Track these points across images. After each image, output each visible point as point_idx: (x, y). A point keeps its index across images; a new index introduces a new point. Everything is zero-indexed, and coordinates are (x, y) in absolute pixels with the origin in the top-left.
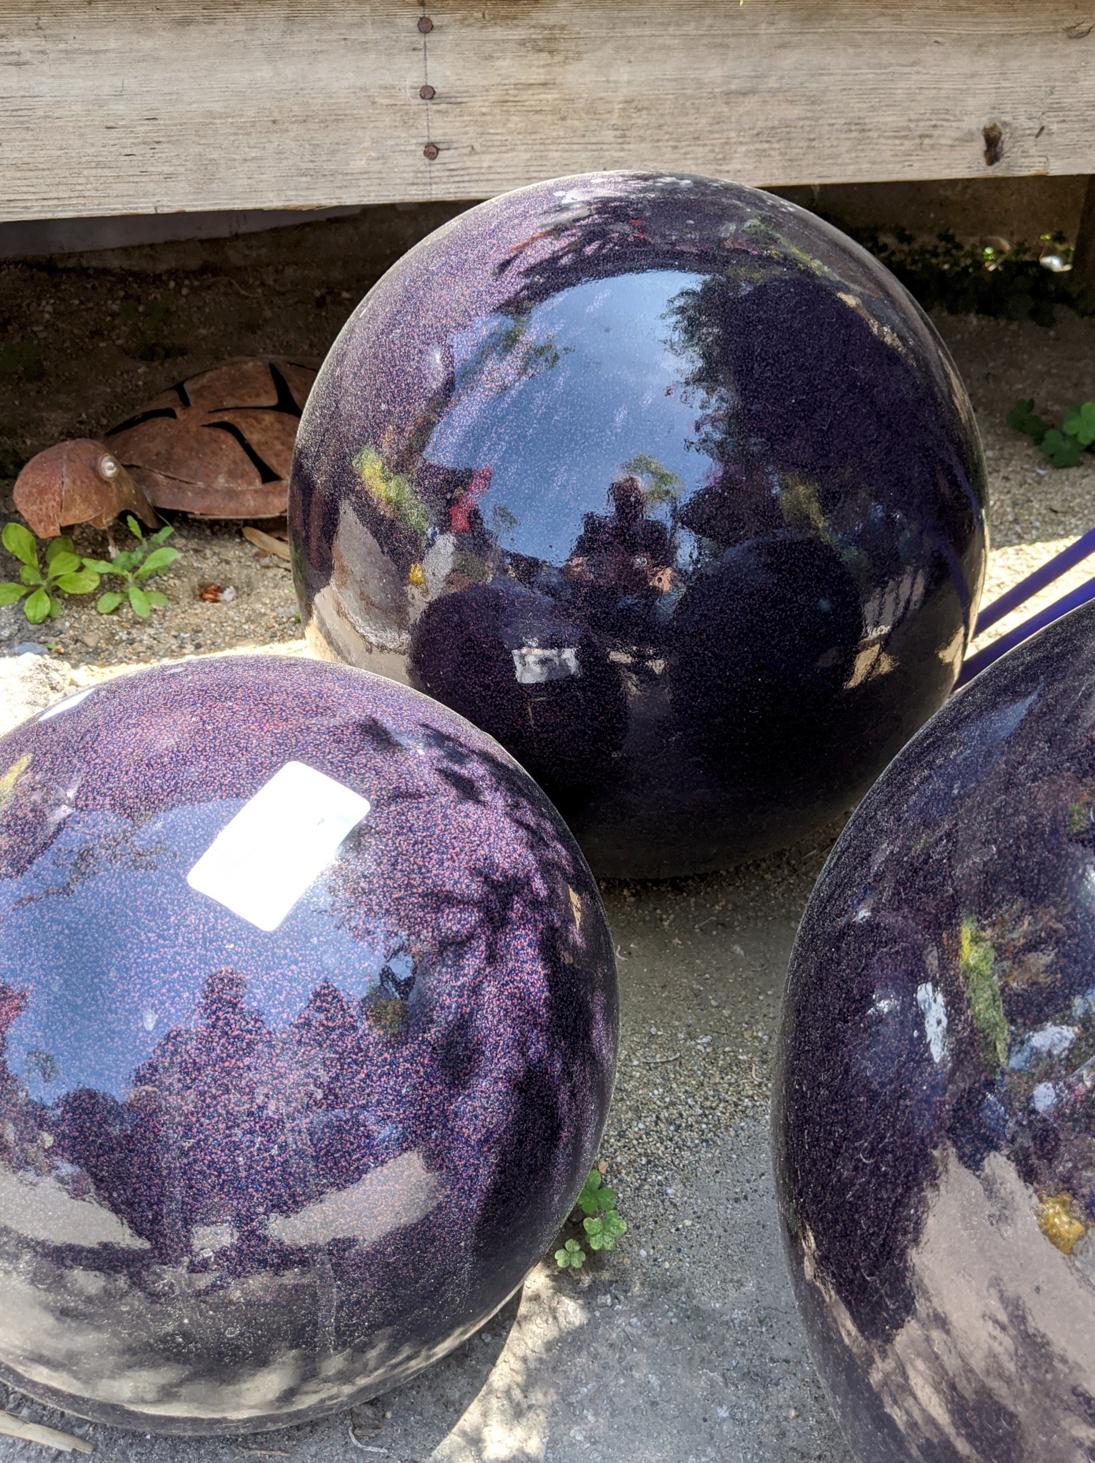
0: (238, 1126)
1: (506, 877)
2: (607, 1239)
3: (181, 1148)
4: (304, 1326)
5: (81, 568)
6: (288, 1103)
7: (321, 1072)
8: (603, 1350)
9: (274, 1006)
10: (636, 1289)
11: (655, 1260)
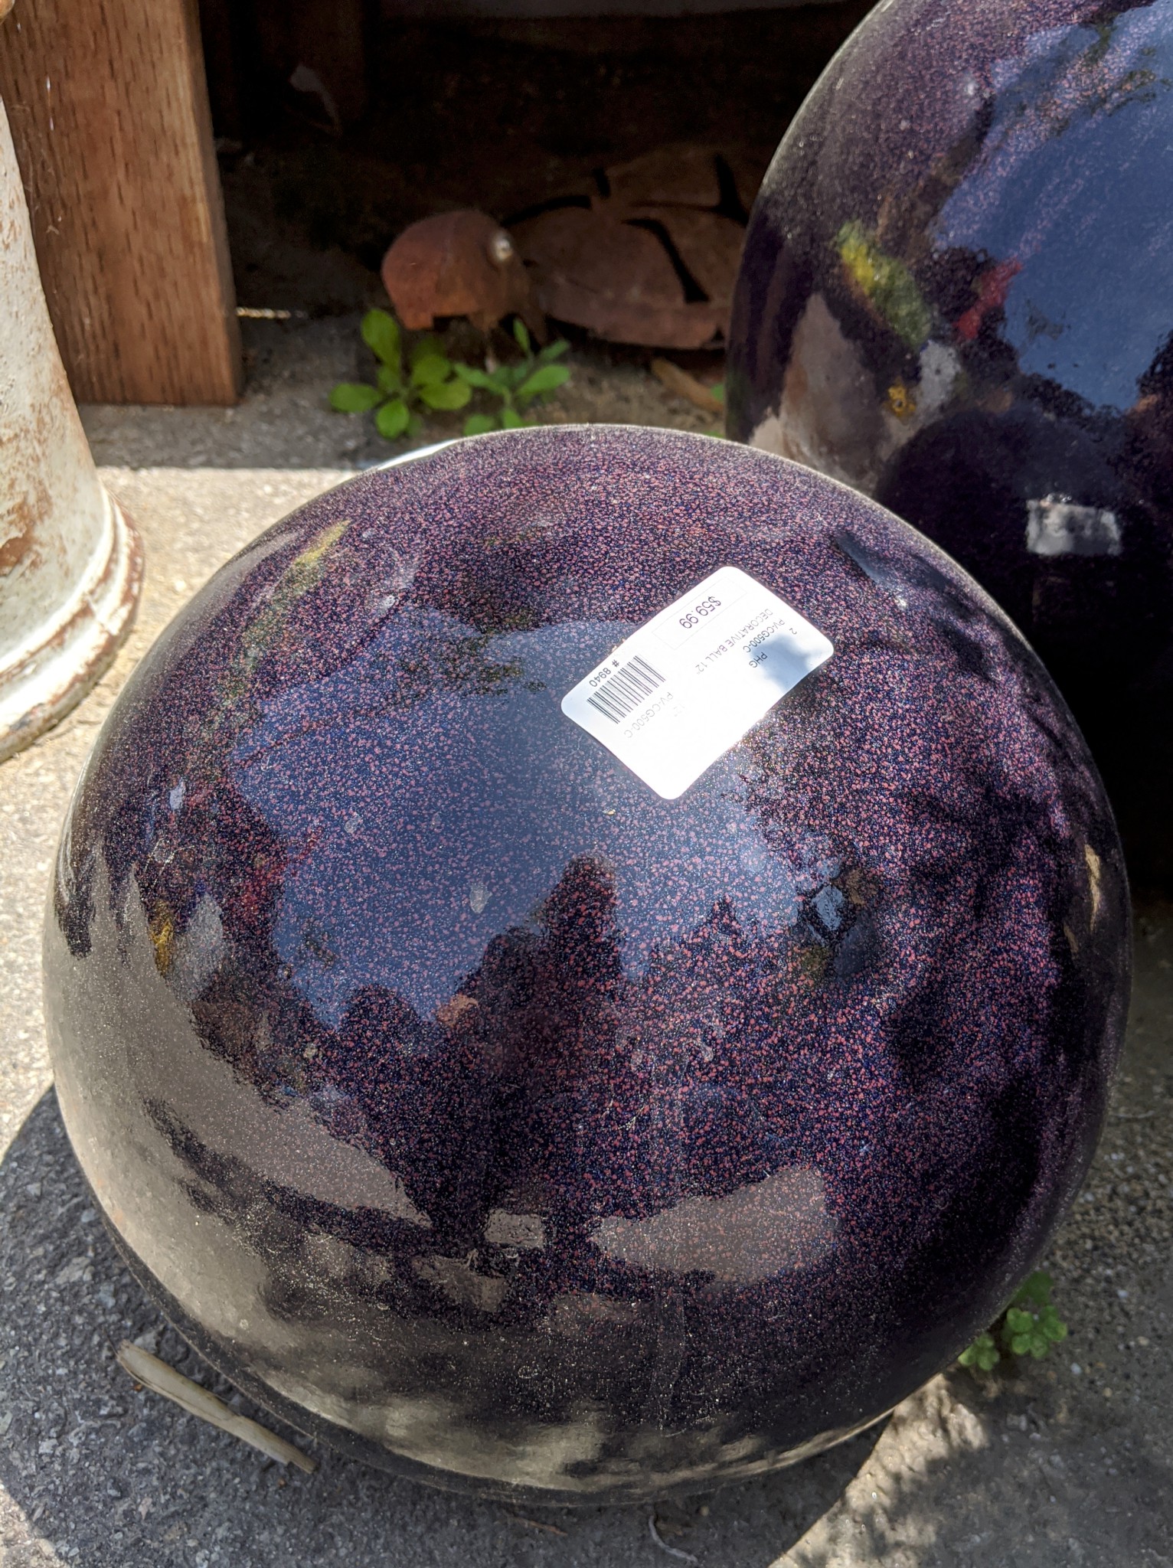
0: (584, 1077)
1: (1016, 796)
2: (1038, 1343)
3: (497, 1094)
4: (629, 1386)
5: (452, 377)
6: (661, 1058)
7: (716, 1022)
8: (1008, 1490)
9: (661, 911)
10: (1062, 1416)
11: (1092, 1382)
